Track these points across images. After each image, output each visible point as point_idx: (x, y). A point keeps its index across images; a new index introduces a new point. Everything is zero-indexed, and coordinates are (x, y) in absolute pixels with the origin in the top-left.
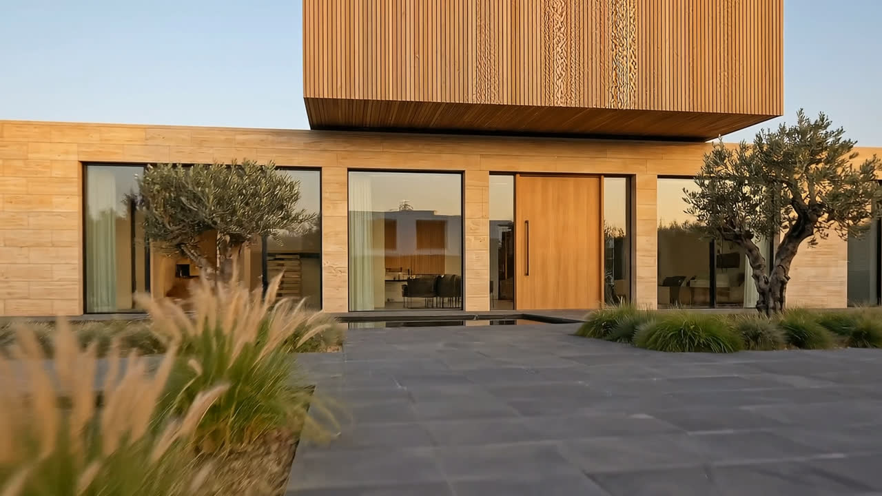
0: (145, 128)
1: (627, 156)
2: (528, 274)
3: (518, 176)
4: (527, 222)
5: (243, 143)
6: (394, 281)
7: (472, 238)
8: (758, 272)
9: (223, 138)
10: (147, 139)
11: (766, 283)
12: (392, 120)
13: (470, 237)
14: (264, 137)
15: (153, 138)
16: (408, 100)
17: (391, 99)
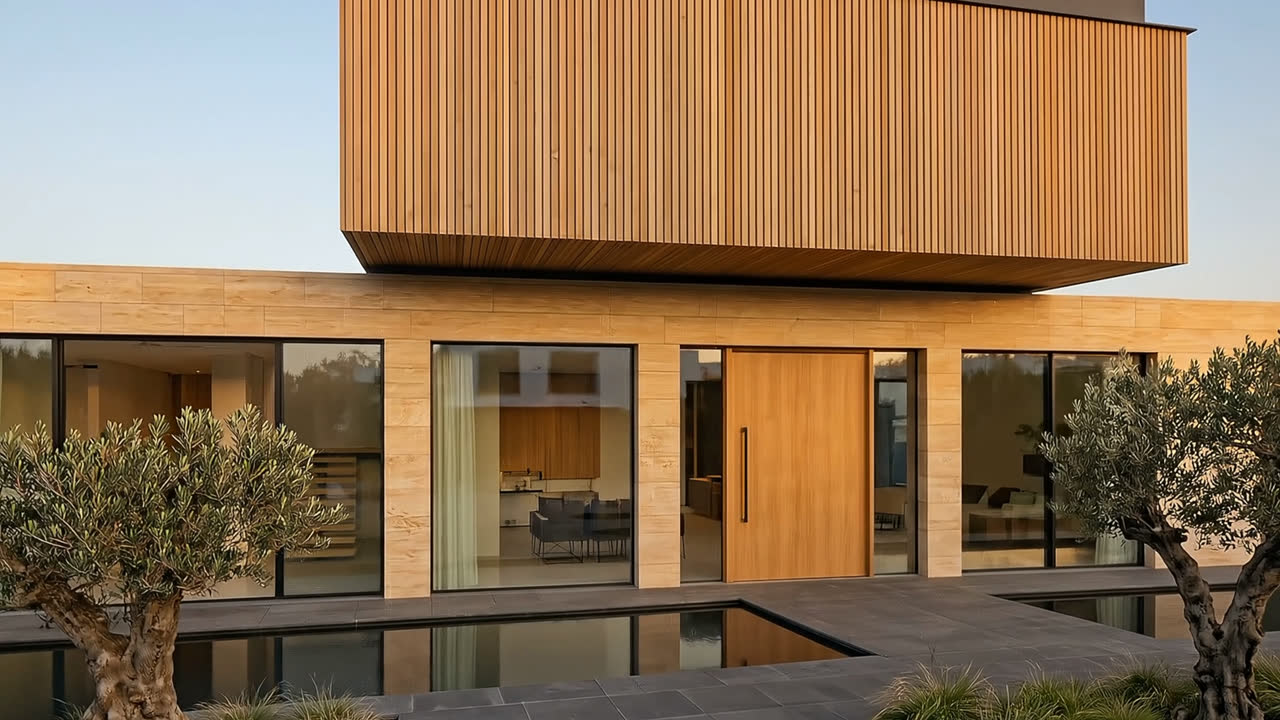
0: (54, 271)
1: (916, 318)
2: (746, 520)
3: (729, 351)
4: (745, 430)
5: (238, 297)
6: (518, 491)
7: (650, 461)
8: (1197, 610)
9: (201, 287)
10: (57, 291)
11: (1218, 635)
12: (510, 260)
13: (647, 460)
14: (277, 286)
15: (68, 288)
16: (538, 236)
17: (507, 235)
